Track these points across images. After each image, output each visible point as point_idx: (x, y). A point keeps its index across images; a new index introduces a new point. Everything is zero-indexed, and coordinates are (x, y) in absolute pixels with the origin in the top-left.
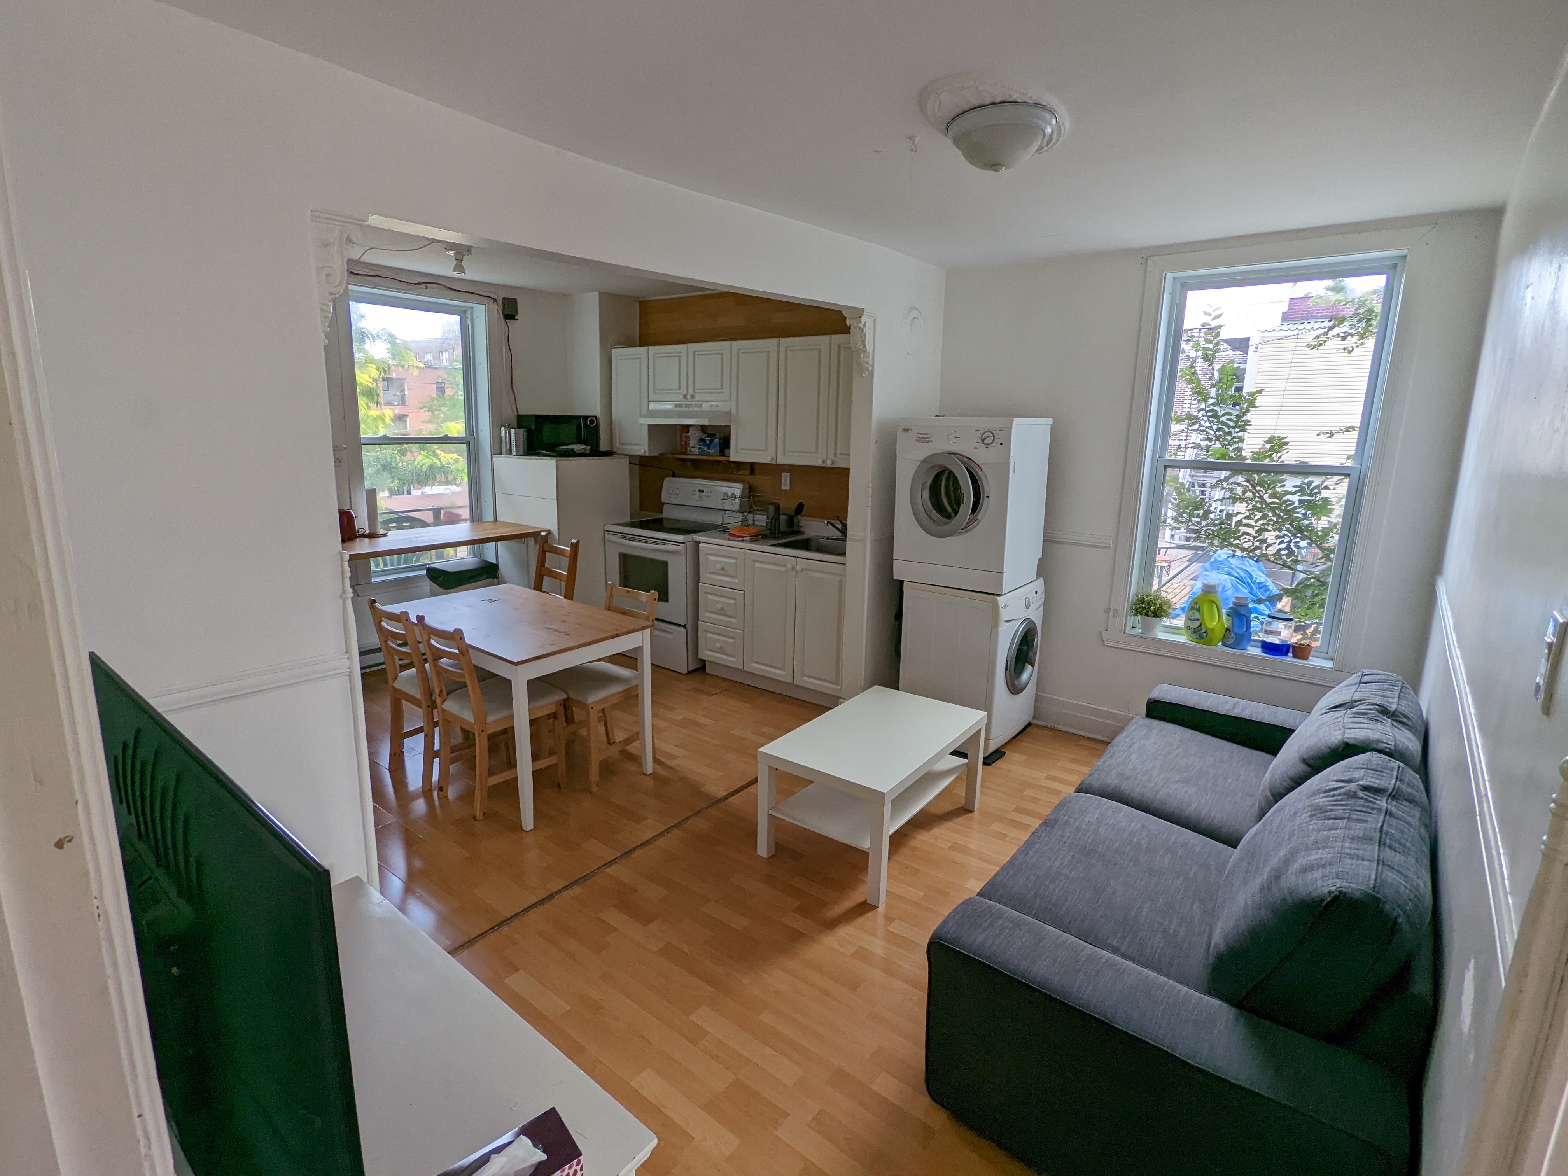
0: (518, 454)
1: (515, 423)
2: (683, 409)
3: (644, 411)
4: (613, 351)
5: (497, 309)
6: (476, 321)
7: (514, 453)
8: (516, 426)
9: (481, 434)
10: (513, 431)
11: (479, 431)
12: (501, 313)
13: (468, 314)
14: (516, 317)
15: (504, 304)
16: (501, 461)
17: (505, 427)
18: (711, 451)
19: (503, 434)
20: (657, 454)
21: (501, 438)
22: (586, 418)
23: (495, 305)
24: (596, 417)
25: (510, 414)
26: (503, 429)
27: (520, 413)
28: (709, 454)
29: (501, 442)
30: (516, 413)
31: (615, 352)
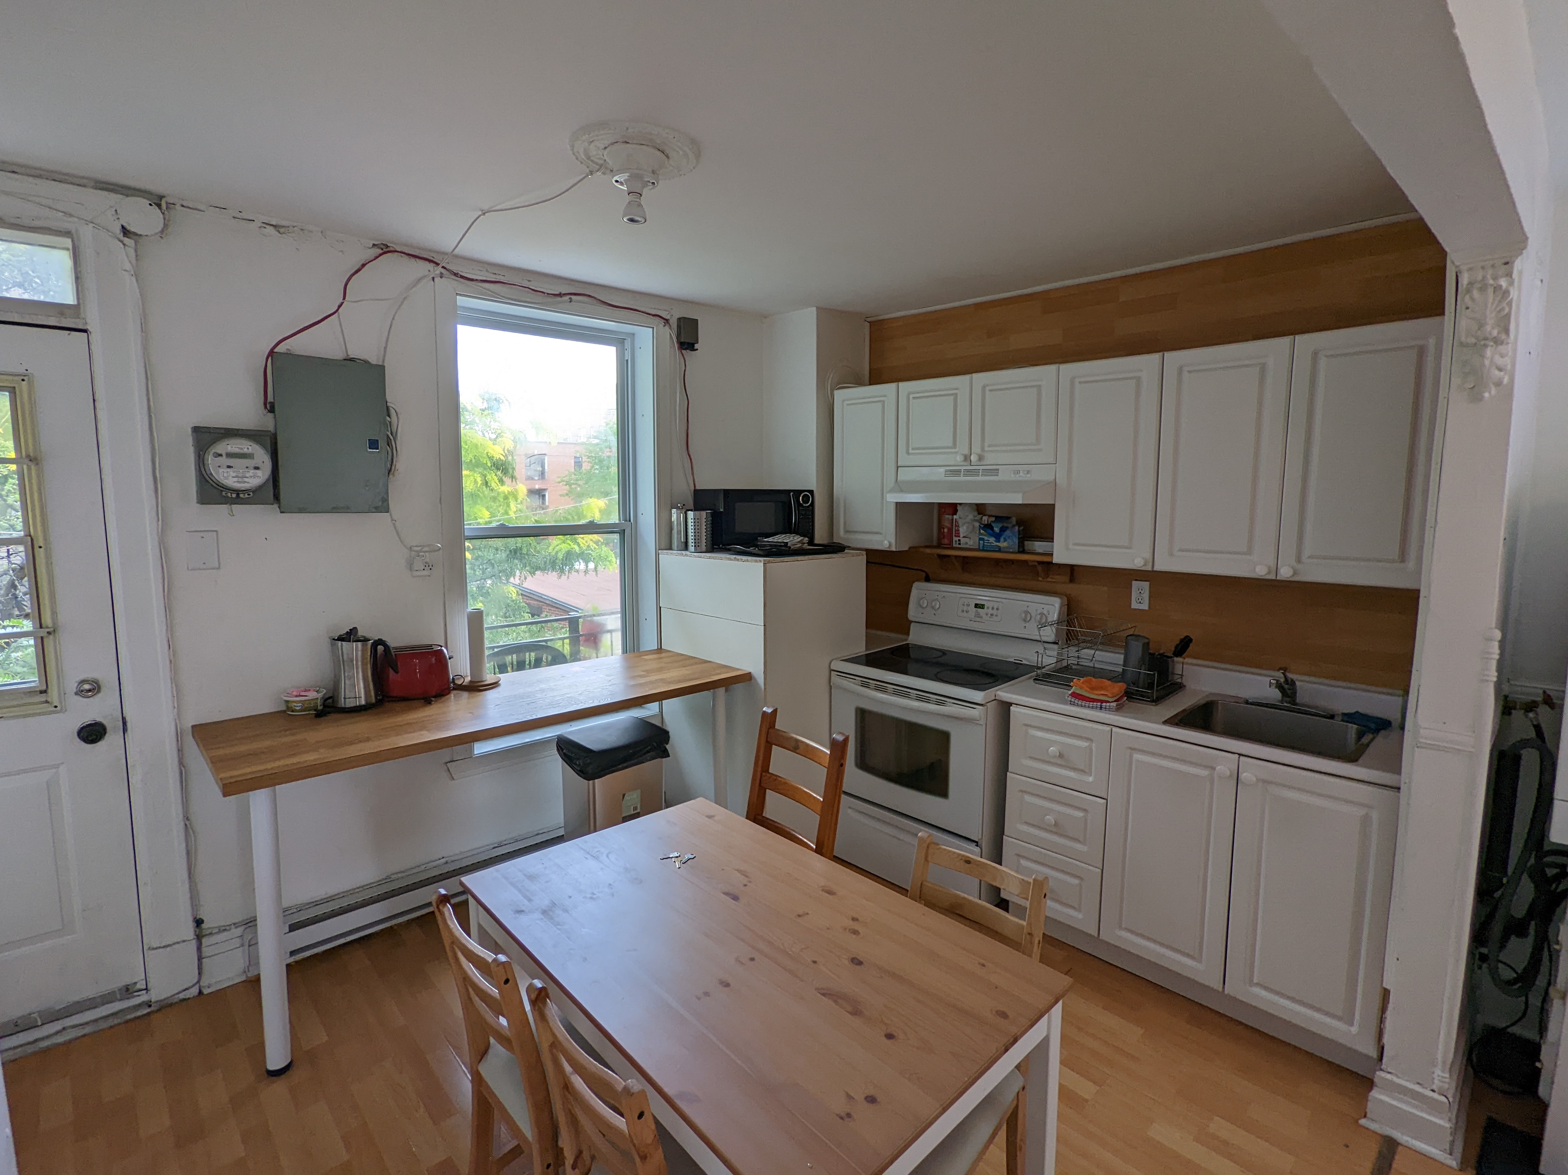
0: (699, 549)
1: (691, 503)
2: (962, 478)
3: (890, 482)
4: (836, 392)
5: (668, 334)
6: (638, 353)
7: (692, 549)
8: (693, 508)
9: (641, 519)
10: (691, 514)
11: (639, 514)
12: (675, 340)
13: (628, 344)
14: (696, 346)
15: (679, 327)
16: (671, 560)
17: (678, 508)
18: (1003, 544)
19: (674, 518)
20: (906, 548)
21: (671, 522)
22: (798, 493)
23: (667, 327)
24: (811, 492)
25: (684, 490)
26: (674, 511)
27: (697, 488)
28: (999, 550)
29: (671, 529)
30: (692, 488)
31: (839, 395)
